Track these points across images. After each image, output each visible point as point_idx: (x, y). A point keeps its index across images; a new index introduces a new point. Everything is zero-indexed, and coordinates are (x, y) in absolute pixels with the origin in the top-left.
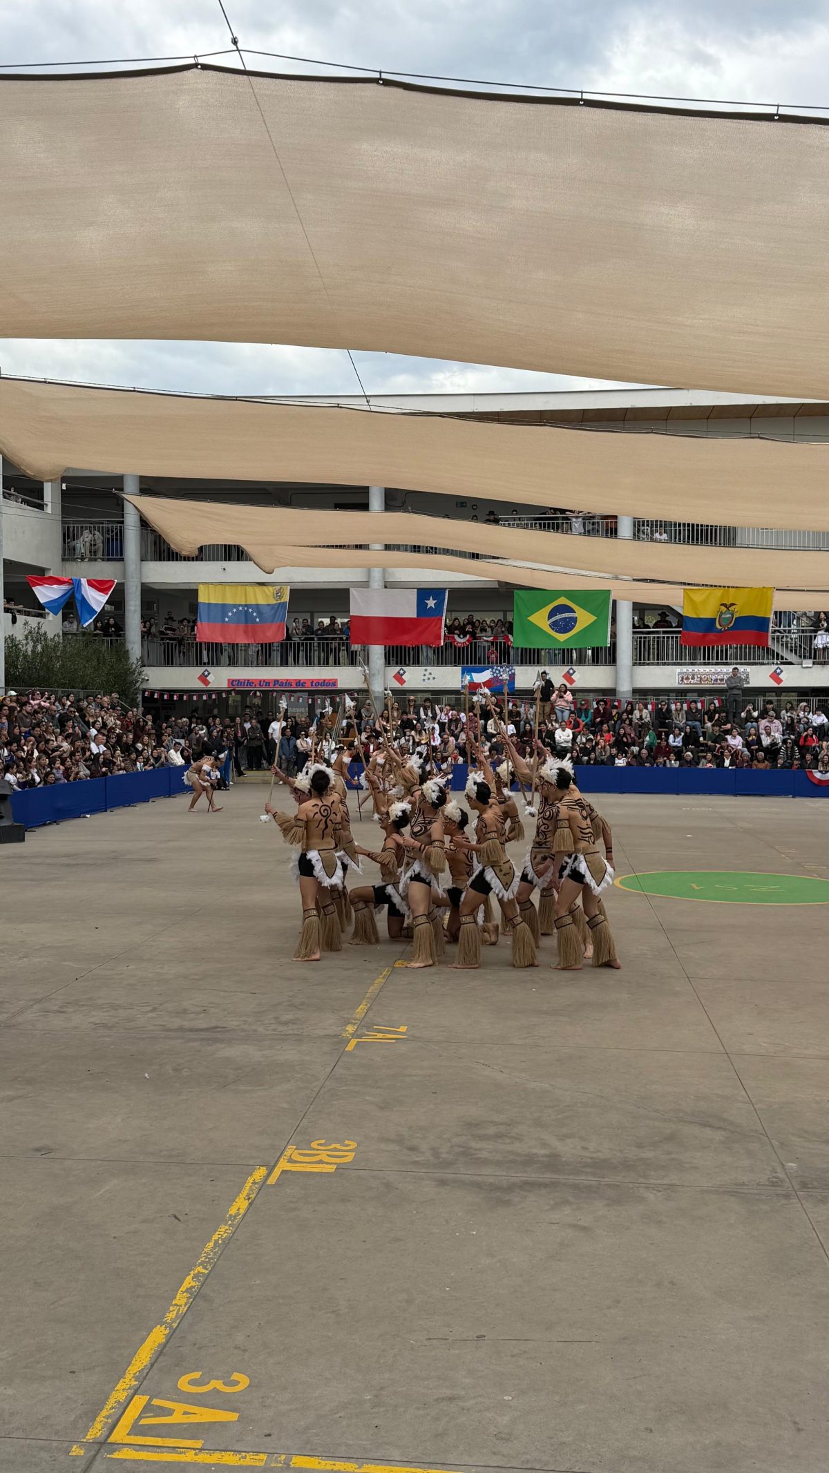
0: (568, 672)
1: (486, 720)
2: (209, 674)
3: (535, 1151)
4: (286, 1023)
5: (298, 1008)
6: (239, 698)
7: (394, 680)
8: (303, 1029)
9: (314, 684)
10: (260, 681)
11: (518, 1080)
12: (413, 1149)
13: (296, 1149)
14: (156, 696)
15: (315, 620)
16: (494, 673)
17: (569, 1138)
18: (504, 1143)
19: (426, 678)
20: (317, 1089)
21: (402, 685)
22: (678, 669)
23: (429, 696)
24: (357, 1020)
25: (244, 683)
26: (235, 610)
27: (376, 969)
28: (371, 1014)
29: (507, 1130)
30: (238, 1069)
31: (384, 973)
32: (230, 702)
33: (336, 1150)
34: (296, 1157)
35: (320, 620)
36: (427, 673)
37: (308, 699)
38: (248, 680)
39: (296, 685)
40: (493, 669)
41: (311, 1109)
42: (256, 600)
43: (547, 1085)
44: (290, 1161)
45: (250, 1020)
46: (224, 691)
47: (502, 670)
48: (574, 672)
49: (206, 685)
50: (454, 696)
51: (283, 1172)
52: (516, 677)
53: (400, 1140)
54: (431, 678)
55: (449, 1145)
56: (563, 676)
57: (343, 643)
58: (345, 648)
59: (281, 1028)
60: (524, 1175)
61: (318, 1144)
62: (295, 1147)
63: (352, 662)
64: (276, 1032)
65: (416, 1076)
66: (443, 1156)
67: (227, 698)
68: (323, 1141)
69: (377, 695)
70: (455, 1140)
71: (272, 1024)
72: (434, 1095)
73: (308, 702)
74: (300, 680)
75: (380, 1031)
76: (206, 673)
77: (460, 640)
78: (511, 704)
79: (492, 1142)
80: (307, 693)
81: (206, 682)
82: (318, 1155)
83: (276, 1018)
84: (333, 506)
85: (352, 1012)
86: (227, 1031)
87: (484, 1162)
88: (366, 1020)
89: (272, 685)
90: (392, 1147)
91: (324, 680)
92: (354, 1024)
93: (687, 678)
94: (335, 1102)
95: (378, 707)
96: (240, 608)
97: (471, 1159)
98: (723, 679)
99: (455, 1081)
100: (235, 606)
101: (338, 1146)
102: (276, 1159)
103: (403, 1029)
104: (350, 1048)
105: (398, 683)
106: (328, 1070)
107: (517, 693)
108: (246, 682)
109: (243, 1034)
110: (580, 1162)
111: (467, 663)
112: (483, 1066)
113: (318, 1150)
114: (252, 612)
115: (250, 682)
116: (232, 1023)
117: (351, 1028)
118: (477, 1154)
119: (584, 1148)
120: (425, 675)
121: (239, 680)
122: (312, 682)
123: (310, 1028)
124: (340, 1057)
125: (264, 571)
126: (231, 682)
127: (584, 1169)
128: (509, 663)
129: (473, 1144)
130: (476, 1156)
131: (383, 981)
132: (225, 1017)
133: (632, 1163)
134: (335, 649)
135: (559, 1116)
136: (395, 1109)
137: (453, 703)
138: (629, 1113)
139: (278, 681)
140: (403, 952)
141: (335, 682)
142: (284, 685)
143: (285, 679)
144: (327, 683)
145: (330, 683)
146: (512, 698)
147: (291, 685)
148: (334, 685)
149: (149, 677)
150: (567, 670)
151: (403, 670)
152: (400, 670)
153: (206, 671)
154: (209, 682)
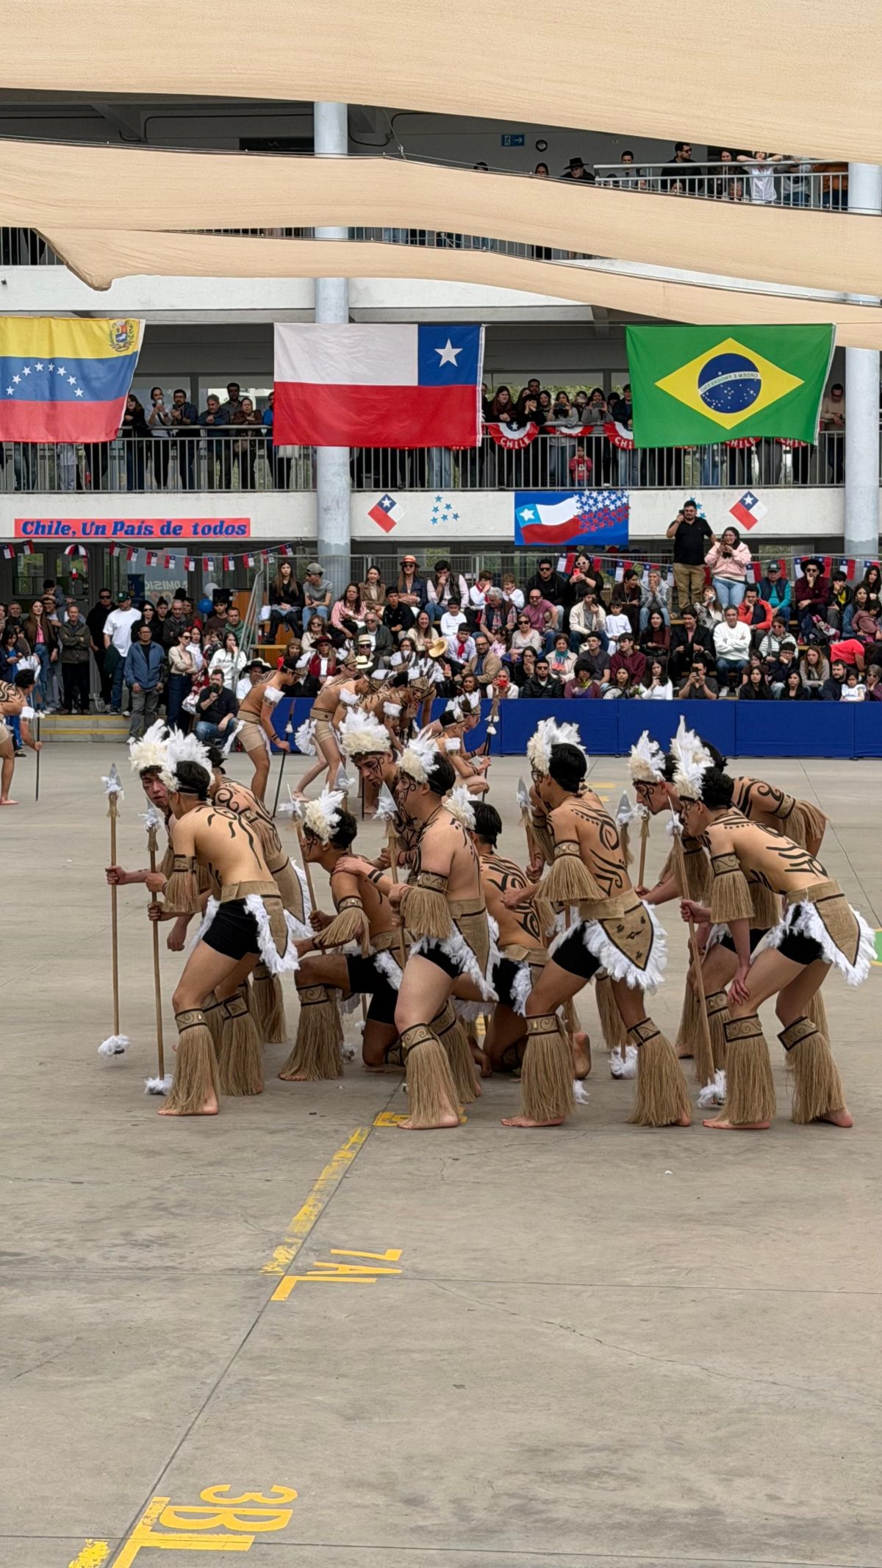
0: (742, 501)
1: (568, 605)
3: (669, 1504)
4: (147, 1245)
5: (173, 1214)
6: (39, 559)
7: (372, 520)
8: (182, 1256)
9: (199, 530)
10: (85, 525)
11: (633, 1359)
12: (412, 1501)
13: (170, 1503)
15: (201, 391)
16: (584, 504)
17: (741, 1476)
18: (605, 1489)
19: (438, 515)
20: (212, 1381)
21: (388, 529)
23: (444, 554)
24: (295, 1236)
25: (50, 527)
26: (27, 371)
27: (336, 1131)
28: (325, 1224)
29: (611, 1462)
30: (47, 1339)
31: (353, 1140)
32: (21, 569)
33: (252, 1504)
34: (169, 1520)
35: (211, 392)
36: (441, 505)
37: (187, 562)
38: (59, 522)
39: (162, 533)
40: (581, 495)
41: (198, 1422)
42: (75, 350)
43: (696, 1369)
44: (158, 1528)
45: (70, 1237)
46: (8, 545)
47: (600, 498)
48: (755, 501)
50: (499, 554)
51: (143, 1551)
52: (630, 511)
53: (387, 1485)
54: (450, 517)
55: (490, 1492)
56: (733, 511)
57: (261, 442)
58: (264, 452)
59: (135, 1255)
60: (647, 1553)
61: (215, 1494)
62: (167, 1499)
63: (281, 480)
64: (125, 1264)
65: (420, 1351)
66: (480, 1515)
67: (15, 560)
68: (226, 1488)
69: (333, 552)
70: (503, 1484)
71: (115, 1246)
72: (457, 1390)
73: (187, 568)
74: (169, 523)
75: (344, 1261)
77: (513, 435)
78: (620, 573)
79: (578, 1487)
80: (185, 549)
82: (215, 1515)
83: (127, 1234)
84: (237, 143)
85: (286, 1221)
86: (25, 1261)
87: (564, 1528)
88: (315, 1236)
89: (109, 531)
90: (369, 1498)
91: (222, 522)
92: (290, 1245)
94: (250, 1407)
95: (336, 579)
96: (39, 367)
97: (536, 1521)
99: (502, 1362)
100: (27, 362)
101: (257, 1497)
102: (127, 1525)
103: (393, 1255)
104: (281, 1294)
105: (379, 527)
106: (237, 1340)
107: (636, 547)
108: (55, 525)
109: (56, 1267)
110: (764, 1527)
111: (527, 484)
112: (563, 1331)
113: (215, 1505)
114: (66, 376)
115: (62, 526)
116: (34, 1244)
117: (283, 1255)
118: (549, 1511)
119: (772, 1497)
120: (436, 510)
121: (39, 522)
122: (196, 525)
123: (197, 1253)
124: (262, 1312)
125: (90, 285)
126: (23, 525)
127: (772, 1542)
128: (616, 483)
129: (542, 1491)
130: (544, 1516)
131: (351, 1155)
132: (19, 1231)
133: (872, 1527)
134: (244, 453)
135: (721, 1433)
136: (376, 1420)
137: (497, 568)
138: (868, 1424)
139: (122, 523)
140: (392, 1096)
141: (245, 526)
142: (136, 531)
143: (137, 521)
144: (227, 528)
145: (233, 527)
146: (623, 557)
147: (151, 532)
148: (244, 532)
150: (740, 498)
151: (389, 499)
152: (384, 499)
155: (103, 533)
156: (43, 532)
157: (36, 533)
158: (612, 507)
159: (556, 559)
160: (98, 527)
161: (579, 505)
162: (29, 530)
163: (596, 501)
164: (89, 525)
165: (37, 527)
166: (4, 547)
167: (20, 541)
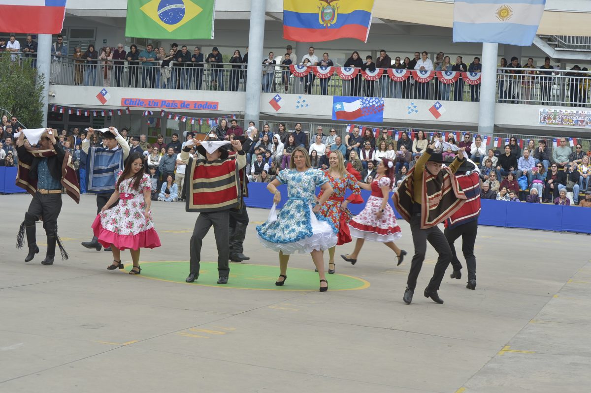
0: (435, 106)
2: (106, 93)
7: (271, 106)
9: (197, 106)
14: (61, 112)
16: (364, 103)
19: (299, 105)
21: (277, 111)
22: (542, 109)
25: (136, 102)
36: (301, 101)
38: (139, 100)
39: (181, 107)
40: (363, 99)
47: (371, 101)
48: (441, 106)
49: (103, 104)
50: (325, 123)
52: (384, 108)
54: (304, 106)
56: (430, 110)
69: (250, 118)
74: (184, 102)
76: (104, 92)
81: (103, 100)
89: (159, 105)
91: (207, 103)
93: (549, 118)
98: (584, 121)
105: (273, 108)
108: (138, 101)
120: (298, 102)
121: (131, 99)
122: (196, 104)
126: (125, 101)
139: (165, 102)
141: (216, 105)
142: (170, 106)
143: (171, 101)
144: (209, 106)
145: (211, 106)
146: (376, 127)
147: (177, 106)
148: (215, 108)
149: (55, 94)
150: (434, 104)
151: (279, 96)
152: (276, 96)
153: (103, 90)
154: (106, 101)
155: (157, 105)
156: (132, 104)
157: (130, 104)
158: (376, 105)
159: (346, 127)
160: (155, 103)
161: (362, 103)
162: (127, 103)
163: (369, 102)
164: (151, 102)
165: (131, 102)
166: (118, 110)
167: (124, 108)
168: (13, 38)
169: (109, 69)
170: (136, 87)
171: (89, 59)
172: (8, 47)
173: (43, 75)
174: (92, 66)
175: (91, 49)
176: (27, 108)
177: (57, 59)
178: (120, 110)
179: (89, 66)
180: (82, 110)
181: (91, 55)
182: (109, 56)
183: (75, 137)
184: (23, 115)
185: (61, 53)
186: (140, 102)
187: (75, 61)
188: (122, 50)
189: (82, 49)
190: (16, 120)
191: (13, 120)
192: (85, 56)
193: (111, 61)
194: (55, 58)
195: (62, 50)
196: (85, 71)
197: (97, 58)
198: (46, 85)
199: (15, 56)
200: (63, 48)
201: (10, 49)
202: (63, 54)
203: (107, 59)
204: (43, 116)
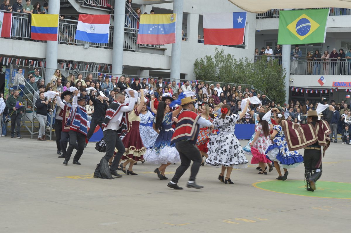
2: (323, 79)
14: (296, 91)
25: (341, 84)
49: (322, 85)
76: (322, 78)
81: (322, 83)
121: (339, 82)
126: (335, 83)
149: (293, 80)
153: (321, 77)
154: (324, 84)
156: (339, 85)
162: (336, 85)
165: (338, 84)
166: (330, 89)
167: (334, 88)
168: (268, 47)
169: (328, 64)
170: (344, 75)
171: (315, 58)
172: (265, 53)
173: (284, 69)
174: (317, 63)
175: (317, 52)
176: (275, 89)
177: (295, 59)
178: (332, 89)
179: (315, 63)
180: (309, 89)
181: (316, 56)
182: (326, 56)
183: (307, 106)
184: (272, 93)
185: (297, 56)
186: (344, 84)
187: (307, 60)
188: (336, 52)
189: (312, 52)
190: (265, 96)
191: (263, 96)
192: (313, 57)
193: (329, 60)
194: (294, 59)
195: (298, 54)
196: (313, 66)
197: (320, 58)
198: (287, 75)
199: (270, 58)
200: (299, 52)
201: (267, 54)
202: (300, 56)
203: (325, 58)
204: (286, 93)
